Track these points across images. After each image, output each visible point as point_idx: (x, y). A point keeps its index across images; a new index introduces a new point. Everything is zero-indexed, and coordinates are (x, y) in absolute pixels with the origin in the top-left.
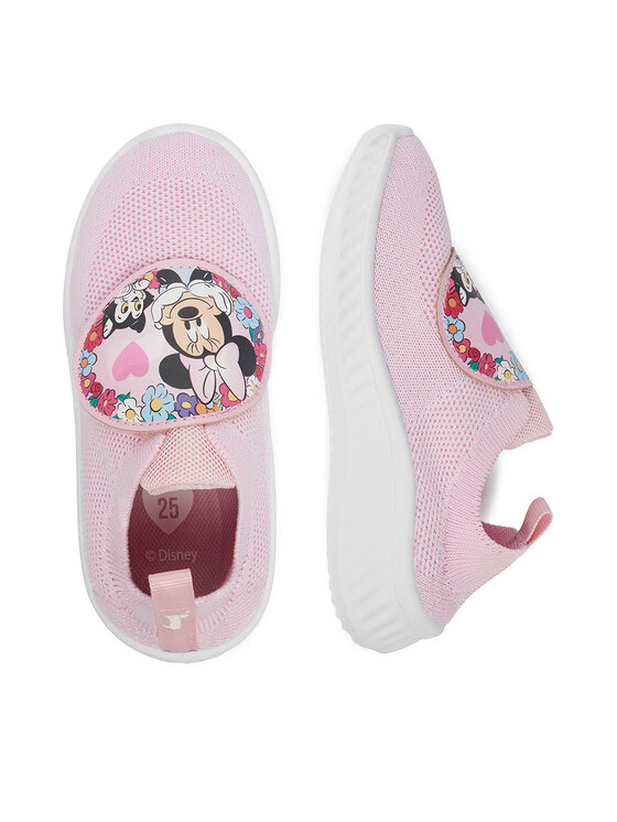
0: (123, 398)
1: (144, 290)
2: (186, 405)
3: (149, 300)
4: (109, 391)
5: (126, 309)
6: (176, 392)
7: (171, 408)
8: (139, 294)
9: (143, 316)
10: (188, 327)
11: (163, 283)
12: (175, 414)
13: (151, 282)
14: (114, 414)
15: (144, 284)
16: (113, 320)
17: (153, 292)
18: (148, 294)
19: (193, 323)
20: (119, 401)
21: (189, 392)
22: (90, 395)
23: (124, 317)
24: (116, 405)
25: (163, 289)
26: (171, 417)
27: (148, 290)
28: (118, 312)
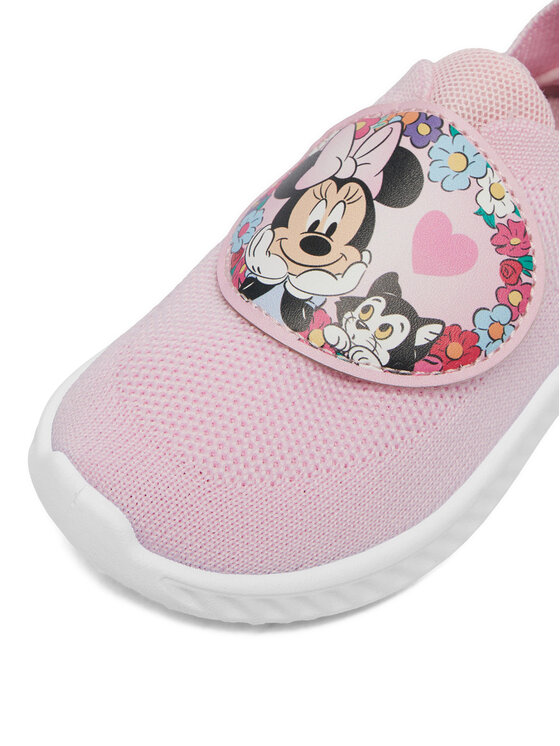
0: (489, 219)
1: (339, 325)
2: (424, 129)
3: (347, 303)
4: (499, 248)
5: (384, 327)
6: (420, 155)
7: (445, 141)
8: (351, 327)
9: (372, 292)
10: (333, 227)
11: (309, 310)
12: (445, 129)
13: (322, 327)
14: (515, 218)
15: (333, 334)
16: (412, 336)
17: (331, 310)
18: (340, 316)
19: (323, 229)
20: (497, 221)
21: (406, 143)
22: (525, 279)
23: (397, 320)
24: (504, 221)
25: (317, 301)
26: (454, 133)
27: (335, 319)
28: (397, 339)
